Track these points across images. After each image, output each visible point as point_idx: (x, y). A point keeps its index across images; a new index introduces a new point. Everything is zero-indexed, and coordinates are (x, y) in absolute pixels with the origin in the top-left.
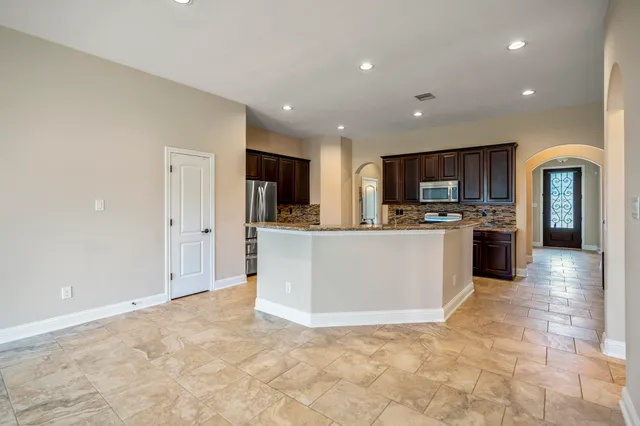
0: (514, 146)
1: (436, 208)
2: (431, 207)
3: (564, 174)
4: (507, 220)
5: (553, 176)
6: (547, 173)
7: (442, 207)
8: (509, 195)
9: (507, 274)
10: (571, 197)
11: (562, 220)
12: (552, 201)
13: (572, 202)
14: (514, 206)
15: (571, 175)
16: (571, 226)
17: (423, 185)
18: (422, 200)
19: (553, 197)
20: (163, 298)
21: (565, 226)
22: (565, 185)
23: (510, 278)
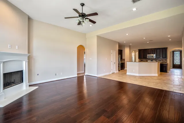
0: (167, 48)
1: (150, 59)
2: (149, 59)
3: (178, 52)
4: (166, 62)
5: (175, 52)
6: (173, 52)
7: (151, 59)
8: (166, 57)
9: (166, 71)
10: (179, 57)
11: (177, 62)
12: (175, 58)
13: (179, 58)
14: (167, 59)
15: (179, 52)
16: (179, 64)
17: (148, 55)
18: (147, 58)
19: (175, 57)
20: (111, 73)
21: (178, 64)
22: (178, 54)
23: (167, 72)
